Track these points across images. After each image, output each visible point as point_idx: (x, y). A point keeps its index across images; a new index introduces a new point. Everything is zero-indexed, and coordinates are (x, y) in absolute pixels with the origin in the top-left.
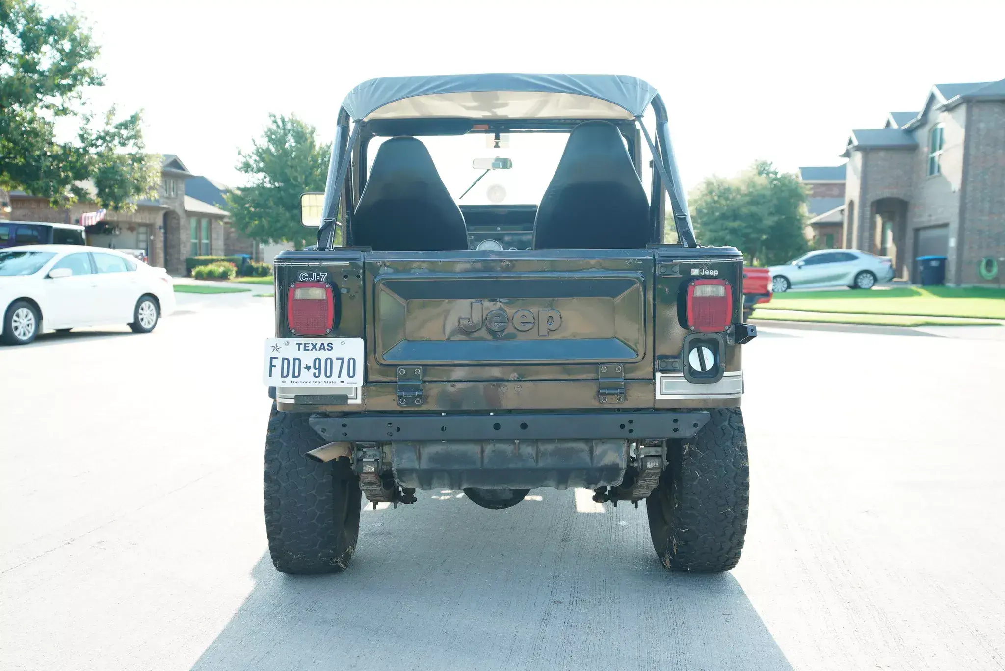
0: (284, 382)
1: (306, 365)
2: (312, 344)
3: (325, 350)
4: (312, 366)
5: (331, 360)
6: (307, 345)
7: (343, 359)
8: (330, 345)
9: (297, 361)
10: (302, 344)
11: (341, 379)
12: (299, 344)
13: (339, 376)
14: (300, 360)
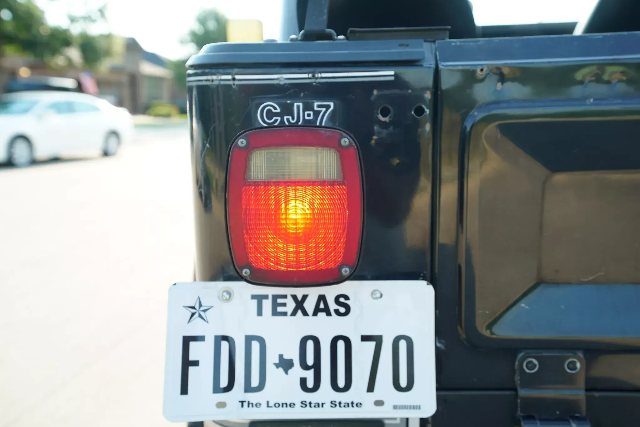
0: (221, 405)
1: (281, 356)
2: (294, 297)
3: (329, 314)
4: (297, 362)
5: (347, 342)
6: (280, 301)
7: (378, 340)
8: (342, 300)
9: (255, 345)
10: (266, 297)
11: (377, 394)
12: (260, 299)
13: (371, 388)
14: (262, 341)
